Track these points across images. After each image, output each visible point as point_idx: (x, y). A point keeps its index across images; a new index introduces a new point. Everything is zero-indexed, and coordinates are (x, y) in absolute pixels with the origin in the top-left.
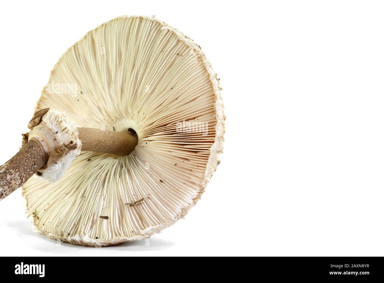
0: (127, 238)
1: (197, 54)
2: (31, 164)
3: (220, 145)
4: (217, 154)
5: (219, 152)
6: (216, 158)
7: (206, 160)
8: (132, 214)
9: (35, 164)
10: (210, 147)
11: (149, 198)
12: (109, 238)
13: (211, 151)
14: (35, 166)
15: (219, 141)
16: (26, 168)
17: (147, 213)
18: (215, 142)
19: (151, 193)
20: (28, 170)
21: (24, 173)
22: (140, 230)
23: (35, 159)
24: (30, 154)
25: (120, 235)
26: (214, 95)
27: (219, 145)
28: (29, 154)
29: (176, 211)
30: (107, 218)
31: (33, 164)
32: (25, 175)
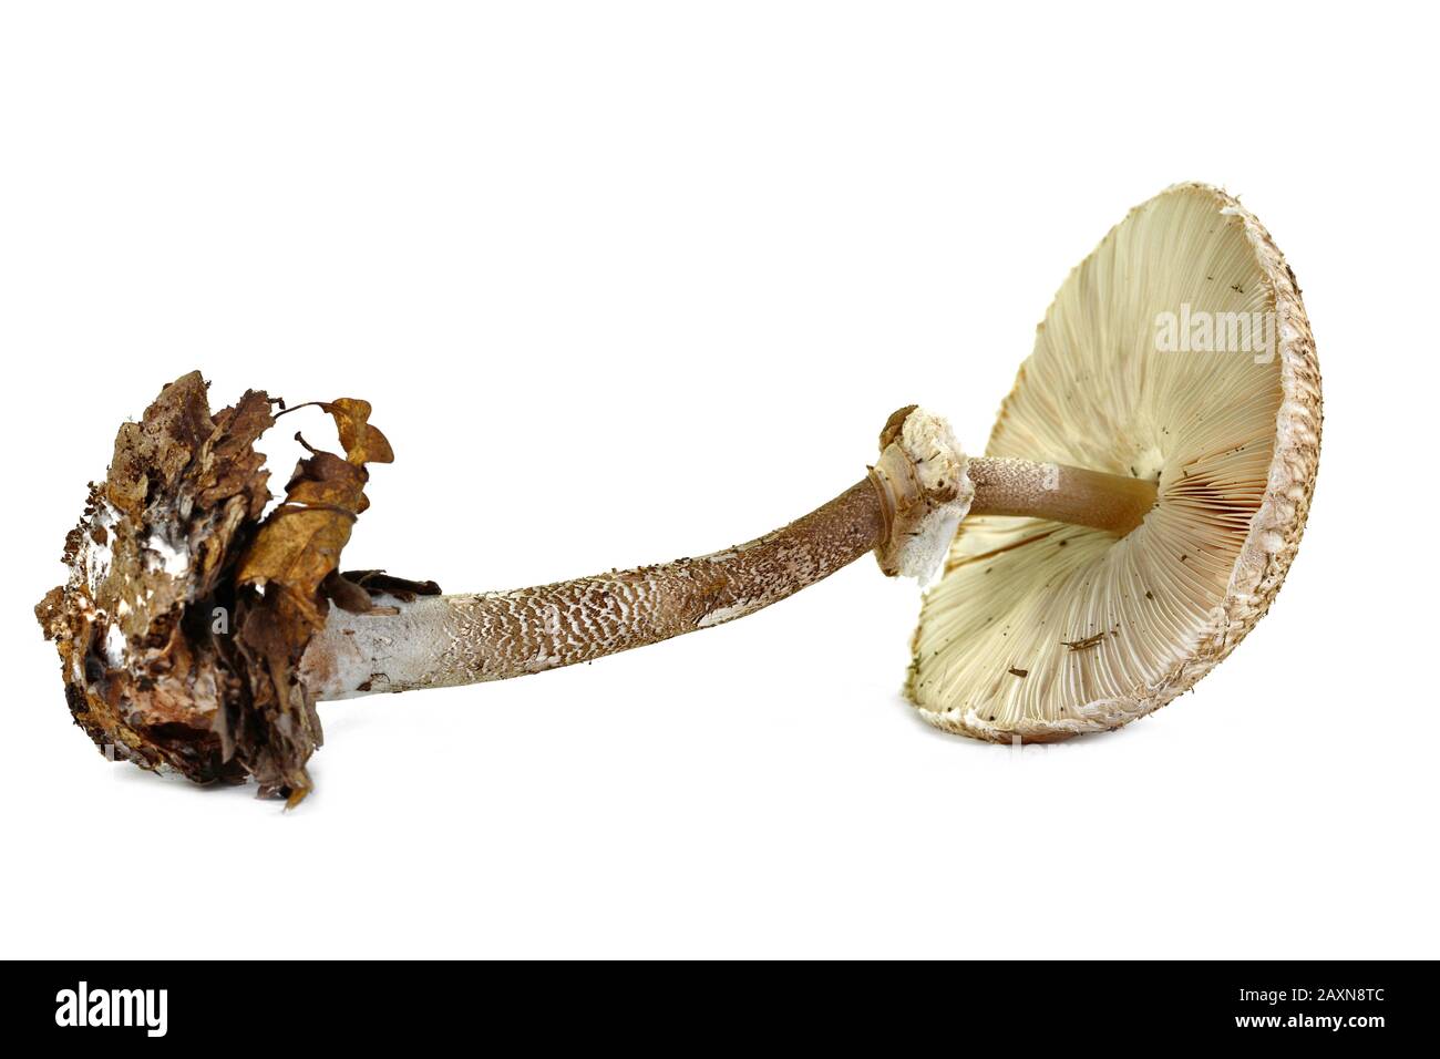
0: (1047, 723)
1: (1269, 289)
2: (846, 530)
3: (1275, 513)
4: (1266, 536)
5: (1269, 530)
6: (1261, 545)
7: (1237, 549)
8: (1072, 669)
9: (856, 531)
10: (1249, 518)
11: (1115, 633)
12: (1012, 719)
13: (1251, 527)
14: (858, 535)
15: (1274, 503)
16: (830, 536)
17: (1099, 670)
18: (1263, 507)
19: (1121, 624)
20: (837, 543)
21: (824, 548)
22: (1076, 707)
23: (859, 519)
24: (849, 509)
25: (1036, 715)
26: (1280, 390)
27: (1272, 515)
28: (845, 507)
29: (1158, 668)
30: (1023, 674)
31: (852, 530)
32: (826, 554)
